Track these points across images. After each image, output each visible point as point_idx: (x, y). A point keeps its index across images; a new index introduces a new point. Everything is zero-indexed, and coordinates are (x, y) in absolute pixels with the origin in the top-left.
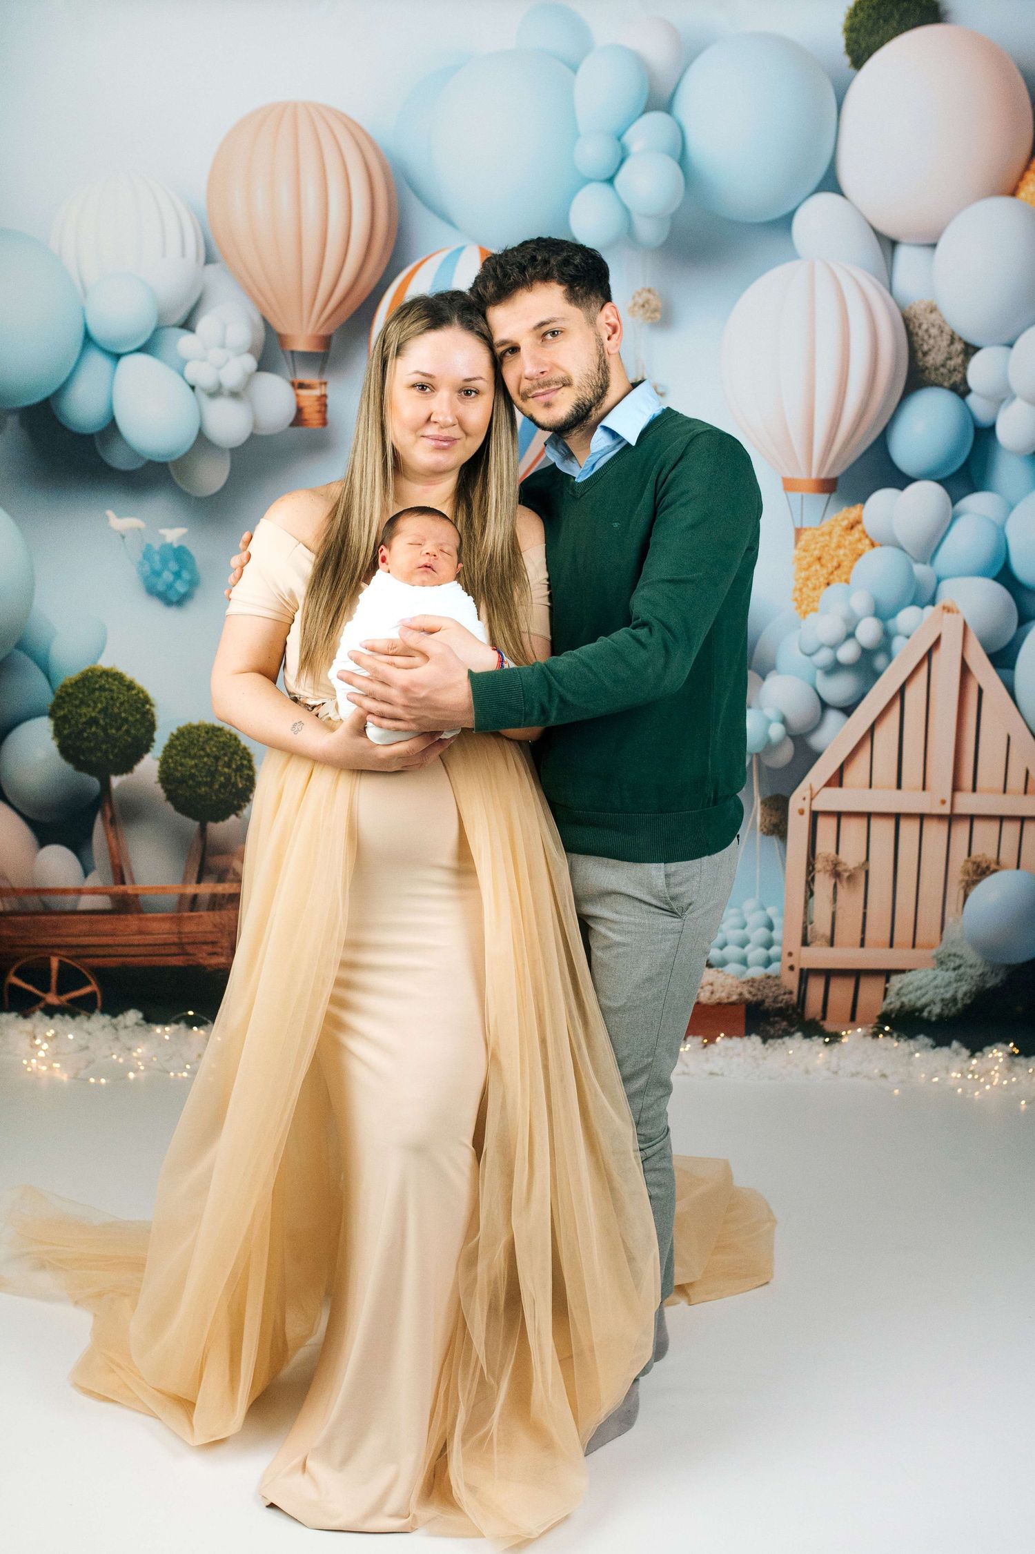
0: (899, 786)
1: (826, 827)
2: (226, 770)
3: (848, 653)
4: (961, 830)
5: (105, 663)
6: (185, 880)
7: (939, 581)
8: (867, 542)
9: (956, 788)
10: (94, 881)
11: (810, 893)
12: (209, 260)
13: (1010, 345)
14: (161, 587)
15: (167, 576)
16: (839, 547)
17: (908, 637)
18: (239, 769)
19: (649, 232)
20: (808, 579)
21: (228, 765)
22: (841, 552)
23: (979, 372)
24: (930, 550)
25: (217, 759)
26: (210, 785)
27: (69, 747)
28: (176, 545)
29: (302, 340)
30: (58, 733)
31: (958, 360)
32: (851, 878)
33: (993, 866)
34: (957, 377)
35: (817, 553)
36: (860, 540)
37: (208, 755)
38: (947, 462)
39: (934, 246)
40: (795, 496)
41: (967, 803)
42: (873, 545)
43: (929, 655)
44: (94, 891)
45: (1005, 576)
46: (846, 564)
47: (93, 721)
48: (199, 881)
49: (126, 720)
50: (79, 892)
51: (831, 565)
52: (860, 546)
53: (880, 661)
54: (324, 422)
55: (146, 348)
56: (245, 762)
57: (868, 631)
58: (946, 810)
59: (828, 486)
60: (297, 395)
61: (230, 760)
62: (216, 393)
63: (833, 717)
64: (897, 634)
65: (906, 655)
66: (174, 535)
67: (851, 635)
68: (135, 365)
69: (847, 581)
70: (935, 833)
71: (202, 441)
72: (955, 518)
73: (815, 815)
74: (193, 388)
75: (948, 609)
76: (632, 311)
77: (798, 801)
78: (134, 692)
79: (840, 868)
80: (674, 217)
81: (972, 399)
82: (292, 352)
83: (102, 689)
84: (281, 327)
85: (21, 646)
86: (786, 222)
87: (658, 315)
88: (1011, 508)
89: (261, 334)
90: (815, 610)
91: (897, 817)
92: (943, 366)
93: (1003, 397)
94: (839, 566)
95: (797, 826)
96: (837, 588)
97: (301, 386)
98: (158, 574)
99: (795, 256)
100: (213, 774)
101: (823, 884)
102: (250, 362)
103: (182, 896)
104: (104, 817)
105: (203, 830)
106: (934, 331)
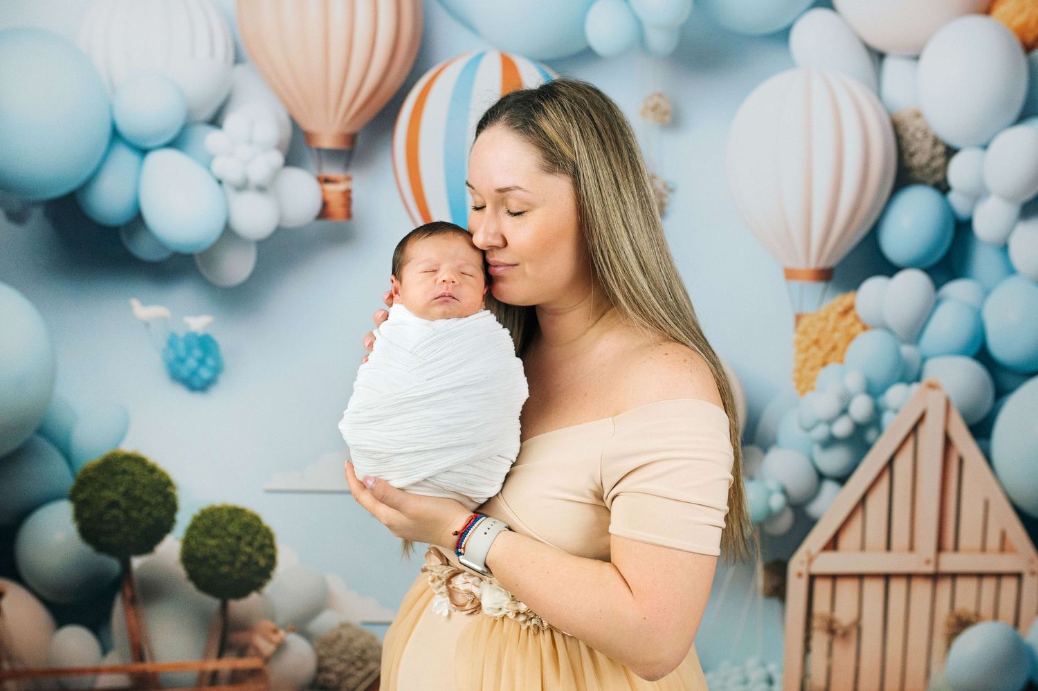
0: (889, 547)
1: (822, 588)
2: (248, 549)
3: (842, 428)
4: (944, 587)
5: (127, 447)
6: (206, 656)
7: (924, 360)
8: (858, 326)
9: (940, 548)
10: (113, 659)
11: (807, 649)
12: (238, 60)
13: (985, 147)
14: (185, 372)
15: (192, 363)
16: (835, 330)
17: (896, 411)
18: (261, 548)
19: (660, 41)
20: (806, 360)
21: (250, 544)
22: (837, 336)
23: (959, 172)
24: (916, 333)
25: (239, 538)
26: (232, 564)
27: (90, 529)
28: (201, 332)
29: (328, 135)
30: (78, 516)
31: (939, 162)
32: (845, 635)
33: (973, 619)
34: (939, 177)
35: (814, 336)
36: (853, 325)
37: (230, 535)
38: (930, 253)
39: (917, 58)
40: (796, 284)
41: (950, 562)
42: (865, 328)
43: (915, 429)
44: (113, 670)
45: (982, 355)
46: (841, 346)
47: (114, 504)
48: (220, 655)
49: (147, 503)
50: (97, 671)
51: (828, 347)
52: (853, 330)
53: (871, 435)
54: (349, 215)
55: (175, 143)
56: (267, 542)
57: (861, 408)
58: (930, 569)
59: (825, 275)
60: (323, 191)
61: (254, 539)
62: (242, 187)
63: (829, 487)
64: (886, 409)
65: (894, 428)
66: (199, 323)
67: (844, 411)
68: (162, 160)
69: (842, 361)
70: (922, 590)
71: (228, 233)
72: (938, 302)
73: (812, 578)
74: (220, 182)
75: (932, 386)
76: (643, 114)
77: (797, 566)
78: (155, 476)
79: (835, 626)
80: (683, 28)
81: (953, 197)
82: (319, 150)
83: (125, 472)
84: (309, 125)
85: (42, 431)
86: (783, 35)
87: (667, 118)
88: (987, 293)
89: (287, 132)
90: (812, 388)
91: (887, 577)
92: (928, 165)
93: (979, 194)
94: (834, 348)
95: (796, 588)
96: (833, 368)
97: (327, 181)
98: (182, 361)
99: (791, 64)
100: (235, 553)
101: (820, 640)
102: (277, 158)
103: (202, 673)
104: (124, 597)
105: (224, 607)
106: (919, 135)
